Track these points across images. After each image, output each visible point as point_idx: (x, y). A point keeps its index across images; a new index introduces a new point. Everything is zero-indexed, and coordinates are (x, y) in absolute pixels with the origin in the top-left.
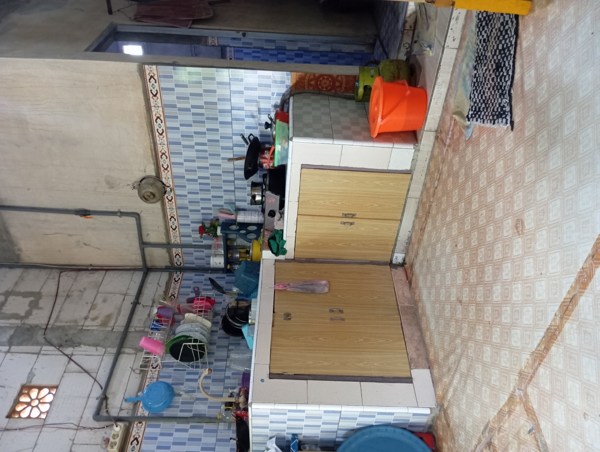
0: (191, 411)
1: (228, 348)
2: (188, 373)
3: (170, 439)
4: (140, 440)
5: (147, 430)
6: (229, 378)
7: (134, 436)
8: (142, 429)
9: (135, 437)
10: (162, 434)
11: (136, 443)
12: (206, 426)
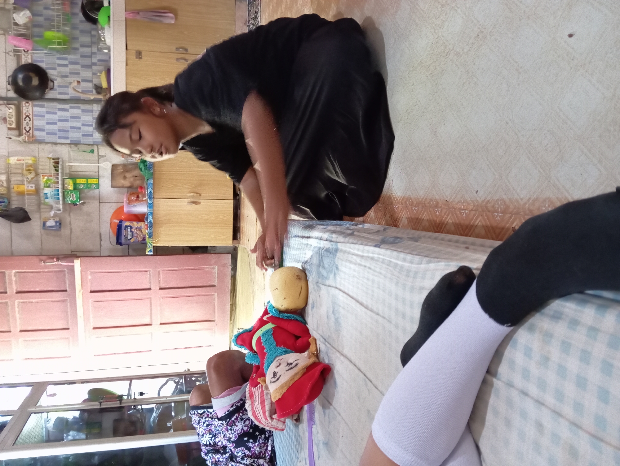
0: (67, 94)
1: (91, 33)
2: (59, 59)
3: (55, 117)
4: (31, 116)
5: (35, 109)
6: (95, 64)
7: (25, 114)
8: (30, 108)
9: (27, 114)
10: (48, 113)
11: (29, 119)
12: (83, 107)
